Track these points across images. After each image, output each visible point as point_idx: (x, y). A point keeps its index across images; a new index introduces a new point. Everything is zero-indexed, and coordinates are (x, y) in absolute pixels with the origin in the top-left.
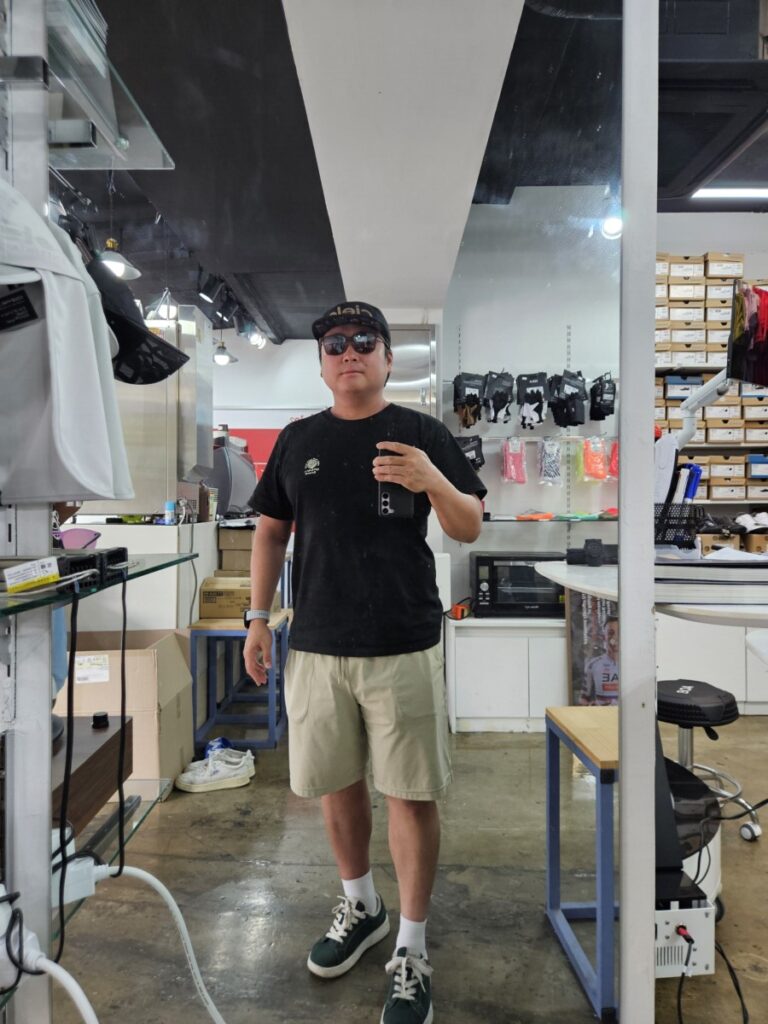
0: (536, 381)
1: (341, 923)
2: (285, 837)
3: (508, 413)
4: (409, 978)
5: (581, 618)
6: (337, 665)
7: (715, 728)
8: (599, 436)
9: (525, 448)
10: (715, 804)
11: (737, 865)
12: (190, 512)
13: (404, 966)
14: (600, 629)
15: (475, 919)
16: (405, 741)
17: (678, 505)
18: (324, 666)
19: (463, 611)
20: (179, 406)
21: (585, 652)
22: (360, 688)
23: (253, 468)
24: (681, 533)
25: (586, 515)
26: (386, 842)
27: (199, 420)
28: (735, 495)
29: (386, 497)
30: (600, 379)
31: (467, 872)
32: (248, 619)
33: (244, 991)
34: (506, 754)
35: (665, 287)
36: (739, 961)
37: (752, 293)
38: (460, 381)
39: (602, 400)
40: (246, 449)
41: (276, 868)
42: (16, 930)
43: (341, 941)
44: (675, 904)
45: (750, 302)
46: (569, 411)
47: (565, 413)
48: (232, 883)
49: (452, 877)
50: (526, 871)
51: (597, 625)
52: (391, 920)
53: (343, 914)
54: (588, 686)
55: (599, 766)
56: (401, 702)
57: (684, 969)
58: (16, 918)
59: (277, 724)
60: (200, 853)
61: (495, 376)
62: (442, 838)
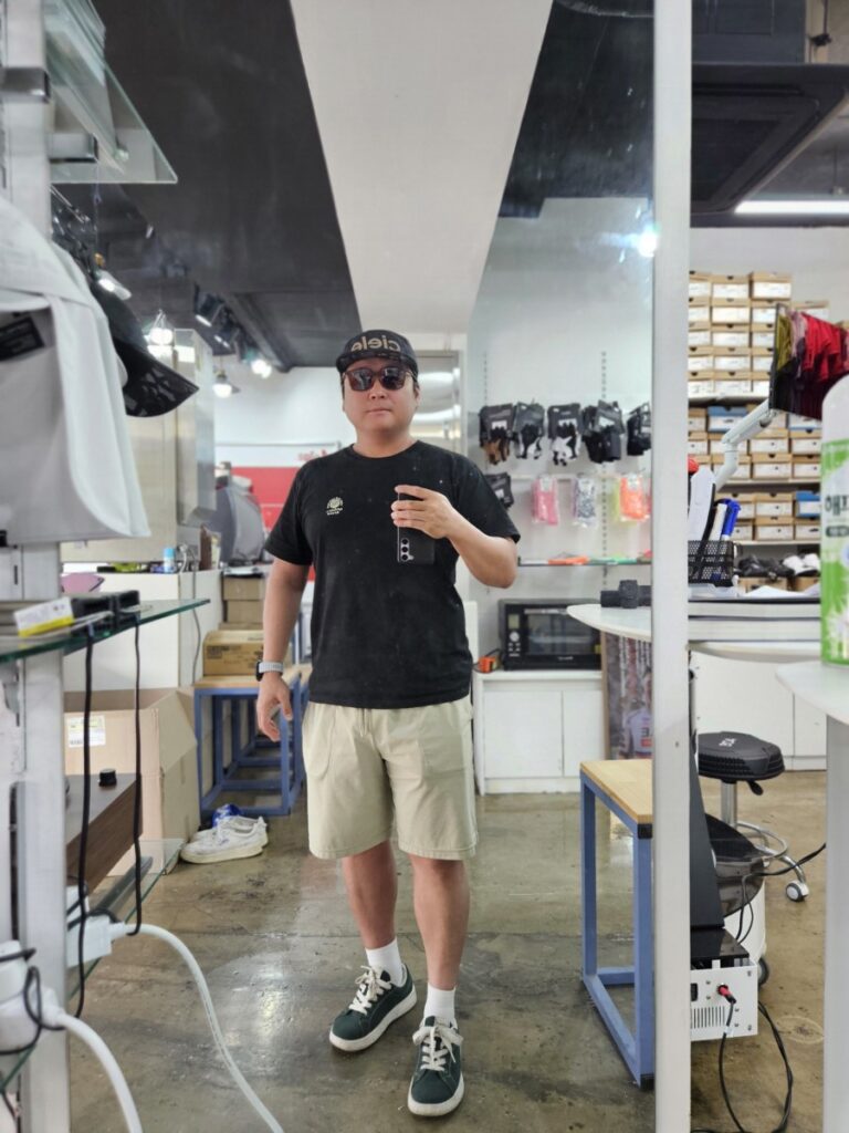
0: (568, 413)
1: (365, 993)
2: (302, 909)
3: (539, 448)
4: (437, 1048)
5: (619, 669)
6: (360, 716)
7: (759, 783)
8: (637, 472)
9: (557, 486)
10: (760, 864)
11: (783, 926)
12: (191, 558)
13: (432, 1036)
14: (639, 680)
15: (506, 987)
16: (433, 797)
17: (714, 542)
18: (346, 719)
19: (491, 664)
20: (178, 443)
21: (623, 705)
22: (384, 742)
23: (259, 511)
24: (718, 571)
25: (623, 559)
26: (411, 910)
27: (200, 457)
28: (783, 535)
29: (405, 542)
30: (638, 410)
31: (498, 939)
32: (260, 671)
33: (260, 1068)
34: (539, 816)
35: (707, 309)
36: (785, 1024)
37: (800, 316)
38: (486, 414)
39: (640, 433)
40: (251, 489)
41: (293, 940)
42: (33, 986)
43: (365, 1012)
44: (716, 963)
45: (798, 326)
46: (604, 446)
47: (600, 449)
48: (246, 957)
49: (483, 945)
50: (561, 937)
51: (636, 676)
52: (417, 992)
53: (367, 985)
54: (627, 742)
55: (637, 821)
56: (427, 756)
57: (726, 1029)
58: (32, 975)
59: (291, 789)
60: (210, 927)
61: (524, 408)
62: (471, 906)
